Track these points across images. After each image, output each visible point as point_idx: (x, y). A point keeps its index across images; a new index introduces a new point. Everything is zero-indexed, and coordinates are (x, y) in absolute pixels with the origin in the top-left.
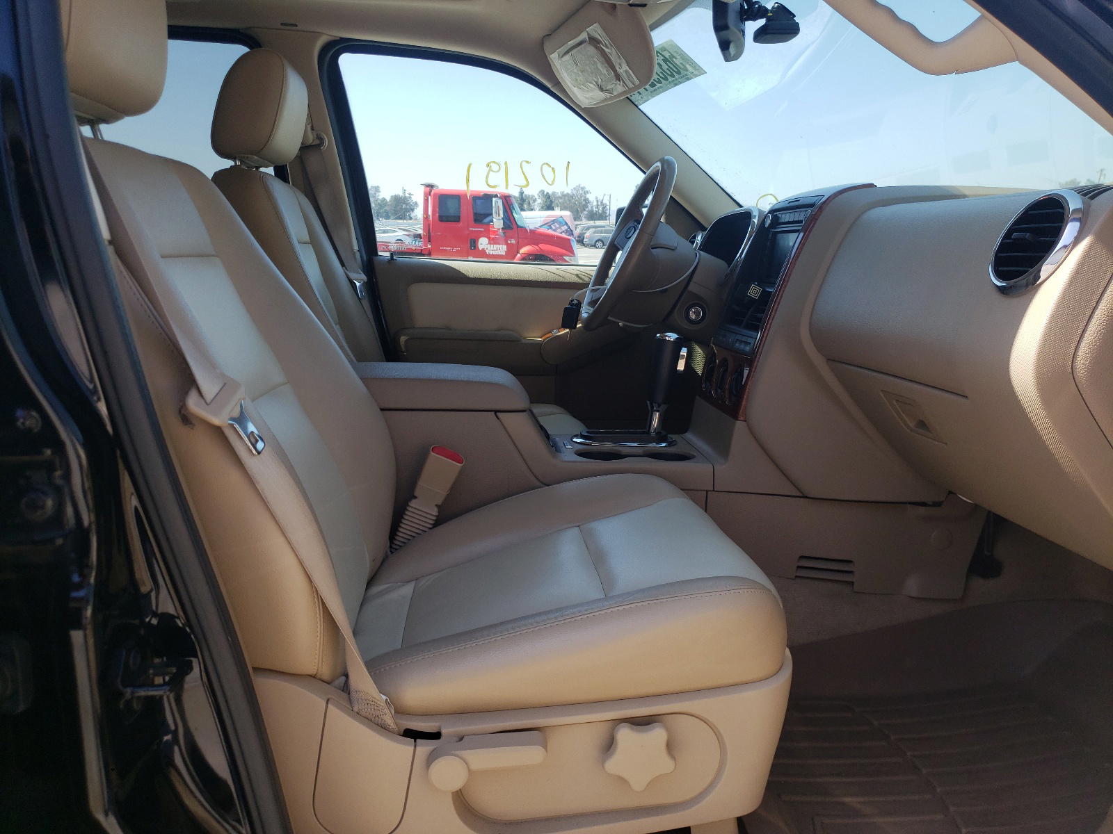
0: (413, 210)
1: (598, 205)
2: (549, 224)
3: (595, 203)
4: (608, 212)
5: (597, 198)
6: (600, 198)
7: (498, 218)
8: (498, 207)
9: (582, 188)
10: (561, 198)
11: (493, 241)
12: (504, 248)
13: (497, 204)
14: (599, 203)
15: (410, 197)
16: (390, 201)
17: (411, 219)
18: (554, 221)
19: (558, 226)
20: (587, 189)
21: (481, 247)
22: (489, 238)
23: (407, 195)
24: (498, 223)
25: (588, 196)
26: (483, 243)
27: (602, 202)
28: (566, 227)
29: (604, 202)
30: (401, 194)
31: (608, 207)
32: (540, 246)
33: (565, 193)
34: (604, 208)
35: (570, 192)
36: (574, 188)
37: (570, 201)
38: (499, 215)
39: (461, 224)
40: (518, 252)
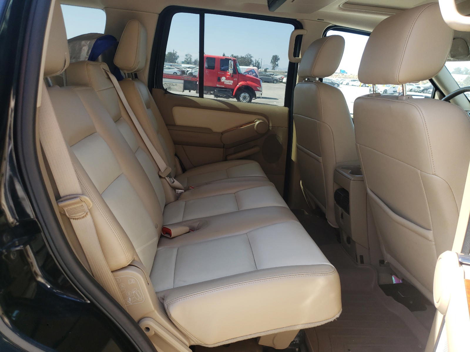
0: (177, 59)
1: (256, 63)
2: (248, 72)
3: (255, 62)
4: (260, 66)
5: (256, 60)
6: (257, 60)
7: (231, 69)
8: (231, 64)
9: (250, 55)
10: (240, 58)
11: (227, 79)
12: (232, 82)
13: (231, 63)
14: (257, 62)
15: (176, 54)
16: (168, 54)
17: (176, 63)
18: (250, 71)
19: (251, 73)
20: (252, 56)
21: (222, 81)
22: (226, 77)
23: (175, 52)
24: (230, 71)
25: (252, 58)
26: (223, 79)
27: (258, 62)
28: (255, 74)
29: (259, 62)
30: (173, 52)
31: (260, 64)
32: (247, 82)
33: (242, 56)
34: (258, 64)
35: (244, 56)
36: (246, 55)
37: (244, 60)
38: (231, 68)
39: (214, 71)
40: (238, 84)
